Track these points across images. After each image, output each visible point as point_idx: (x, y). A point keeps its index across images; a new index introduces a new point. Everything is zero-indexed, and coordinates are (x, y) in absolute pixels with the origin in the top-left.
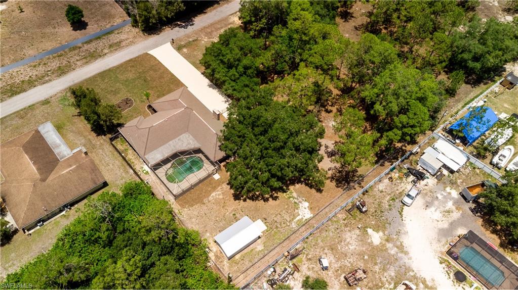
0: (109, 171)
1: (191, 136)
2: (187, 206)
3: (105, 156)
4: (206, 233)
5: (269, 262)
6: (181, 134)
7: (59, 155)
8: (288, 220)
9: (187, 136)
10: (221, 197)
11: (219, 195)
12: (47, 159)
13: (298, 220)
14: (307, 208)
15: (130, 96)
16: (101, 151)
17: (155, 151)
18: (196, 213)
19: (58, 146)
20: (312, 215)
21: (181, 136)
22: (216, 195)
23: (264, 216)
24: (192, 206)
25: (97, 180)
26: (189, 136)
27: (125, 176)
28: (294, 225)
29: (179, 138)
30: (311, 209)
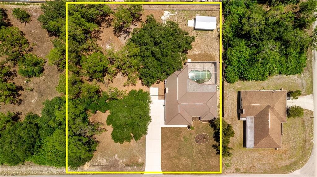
0: (233, 99)
1: (187, 88)
2: (212, 56)
3: (230, 110)
4: (214, 38)
5: (199, 7)
6: (191, 93)
7: (253, 121)
8: (176, 17)
9: (189, 90)
10: (195, 49)
11: (195, 51)
12: (260, 121)
13: (173, 14)
14: (164, 16)
15: (195, 143)
16: (230, 115)
17: (209, 92)
18: (211, 50)
19: (250, 127)
20: (165, 11)
21: (192, 91)
22: (197, 52)
23: (185, 26)
24: (210, 54)
25: (245, 93)
26: (188, 89)
27: (228, 92)
28: (176, 13)
29: (194, 91)
30: (163, 14)
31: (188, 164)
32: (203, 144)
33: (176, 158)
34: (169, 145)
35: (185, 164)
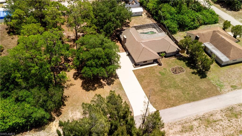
15: (173, 75)
31: (179, 94)
32: (183, 74)
33: (162, 91)
34: (148, 82)
35: (176, 95)
